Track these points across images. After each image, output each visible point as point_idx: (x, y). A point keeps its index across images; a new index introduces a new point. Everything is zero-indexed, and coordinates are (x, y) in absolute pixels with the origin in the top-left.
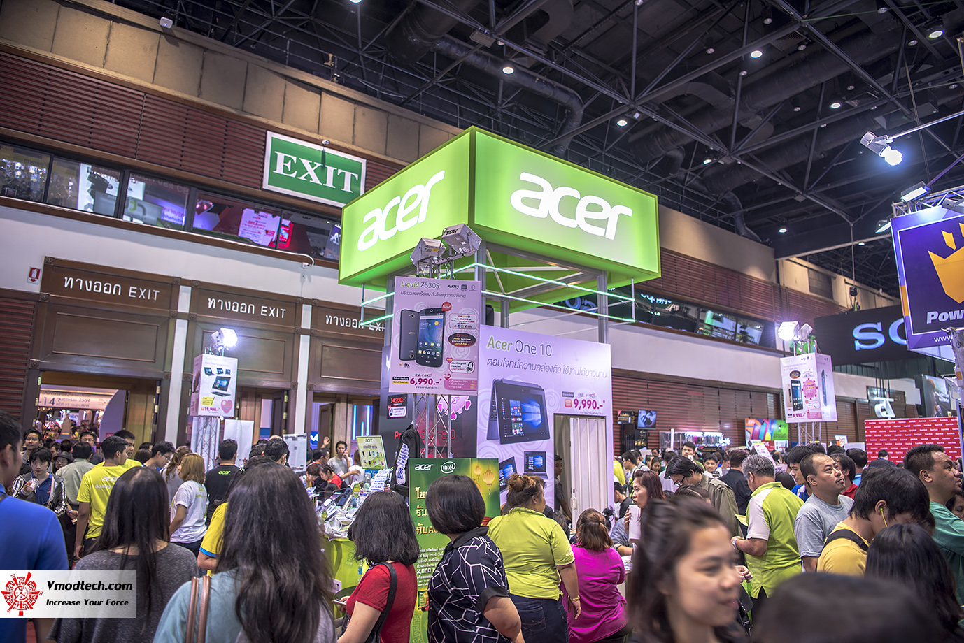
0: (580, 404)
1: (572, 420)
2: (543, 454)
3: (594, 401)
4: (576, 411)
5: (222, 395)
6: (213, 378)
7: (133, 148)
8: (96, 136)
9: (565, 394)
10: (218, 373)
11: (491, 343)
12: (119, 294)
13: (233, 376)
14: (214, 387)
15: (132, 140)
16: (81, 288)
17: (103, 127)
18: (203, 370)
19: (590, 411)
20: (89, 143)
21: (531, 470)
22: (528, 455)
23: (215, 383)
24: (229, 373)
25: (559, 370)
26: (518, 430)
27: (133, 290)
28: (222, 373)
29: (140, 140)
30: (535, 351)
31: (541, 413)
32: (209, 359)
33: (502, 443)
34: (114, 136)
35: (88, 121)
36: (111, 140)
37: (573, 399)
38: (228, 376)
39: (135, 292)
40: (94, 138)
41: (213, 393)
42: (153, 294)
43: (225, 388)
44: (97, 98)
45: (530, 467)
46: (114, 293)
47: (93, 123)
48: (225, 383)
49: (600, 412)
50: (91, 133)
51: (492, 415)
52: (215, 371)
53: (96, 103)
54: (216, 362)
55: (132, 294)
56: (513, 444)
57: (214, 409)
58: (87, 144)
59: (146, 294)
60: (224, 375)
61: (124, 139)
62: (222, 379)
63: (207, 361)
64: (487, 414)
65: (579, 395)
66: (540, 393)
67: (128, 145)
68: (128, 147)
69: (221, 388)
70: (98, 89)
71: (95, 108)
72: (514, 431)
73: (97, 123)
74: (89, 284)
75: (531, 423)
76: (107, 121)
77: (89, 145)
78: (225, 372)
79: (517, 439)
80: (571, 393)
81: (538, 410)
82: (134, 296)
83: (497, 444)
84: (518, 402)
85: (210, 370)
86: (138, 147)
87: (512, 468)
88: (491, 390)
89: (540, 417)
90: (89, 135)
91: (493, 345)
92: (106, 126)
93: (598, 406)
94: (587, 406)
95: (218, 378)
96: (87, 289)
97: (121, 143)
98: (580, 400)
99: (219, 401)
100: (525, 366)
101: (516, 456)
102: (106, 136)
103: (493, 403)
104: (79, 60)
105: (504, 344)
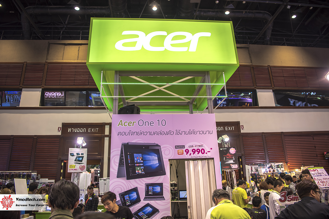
0: (190, 152)
1: (186, 162)
2: (161, 185)
3: (203, 149)
4: (188, 157)
5: (80, 164)
6: (74, 158)
7: (87, 82)
8: (76, 82)
9: (177, 147)
10: (77, 155)
11: (121, 123)
12: (85, 131)
13: (85, 156)
14: (75, 161)
15: (87, 80)
16: (73, 131)
17: (78, 78)
18: (69, 154)
19: (200, 155)
20: (74, 84)
21: (150, 195)
22: (148, 185)
23: (76, 159)
24: (83, 155)
25: (172, 133)
26: (140, 171)
27: (89, 129)
28: (80, 155)
29: (90, 79)
30: (153, 124)
31: (158, 160)
32: (72, 150)
33: (128, 179)
34: (81, 80)
35: (73, 78)
36: (80, 82)
37: (184, 150)
38: (83, 156)
39: (90, 130)
40: (75, 82)
41: (75, 163)
42: (96, 130)
43: (81, 161)
44: (76, 70)
45: (150, 193)
46: (84, 131)
47: (75, 78)
48: (81, 159)
49: (209, 155)
50: (74, 81)
51: (121, 163)
52: (75, 154)
53: (76, 71)
54: (76, 151)
55: (89, 131)
56: (136, 180)
57: (76, 170)
58: (73, 85)
59: (94, 130)
60: (80, 156)
61: (84, 80)
62: (79, 157)
63: (72, 151)
64: (117, 163)
65: (190, 147)
66: (157, 148)
67: (86, 82)
68: (86, 83)
69: (79, 161)
70: (76, 67)
71: (75, 73)
72: (137, 171)
73: (76, 78)
74: (75, 130)
75: (150, 166)
76: (79, 76)
77: (74, 85)
78: (80, 154)
79: (140, 176)
80: (182, 146)
81: (156, 158)
82: (90, 132)
83: (124, 180)
84: (140, 154)
85: (73, 154)
86: (89, 82)
87: (136, 194)
88: (120, 149)
89: (157, 162)
90: (74, 82)
91: (122, 124)
92: (79, 78)
93: (205, 152)
94: (196, 153)
95: (77, 157)
96: (75, 131)
97: (83, 82)
98: (190, 149)
99: (78, 166)
100: (146, 134)
101: (138, 186)
102: (79, 81)
103: (121, 156)
104: (71, 60)
105: (130, 123)
